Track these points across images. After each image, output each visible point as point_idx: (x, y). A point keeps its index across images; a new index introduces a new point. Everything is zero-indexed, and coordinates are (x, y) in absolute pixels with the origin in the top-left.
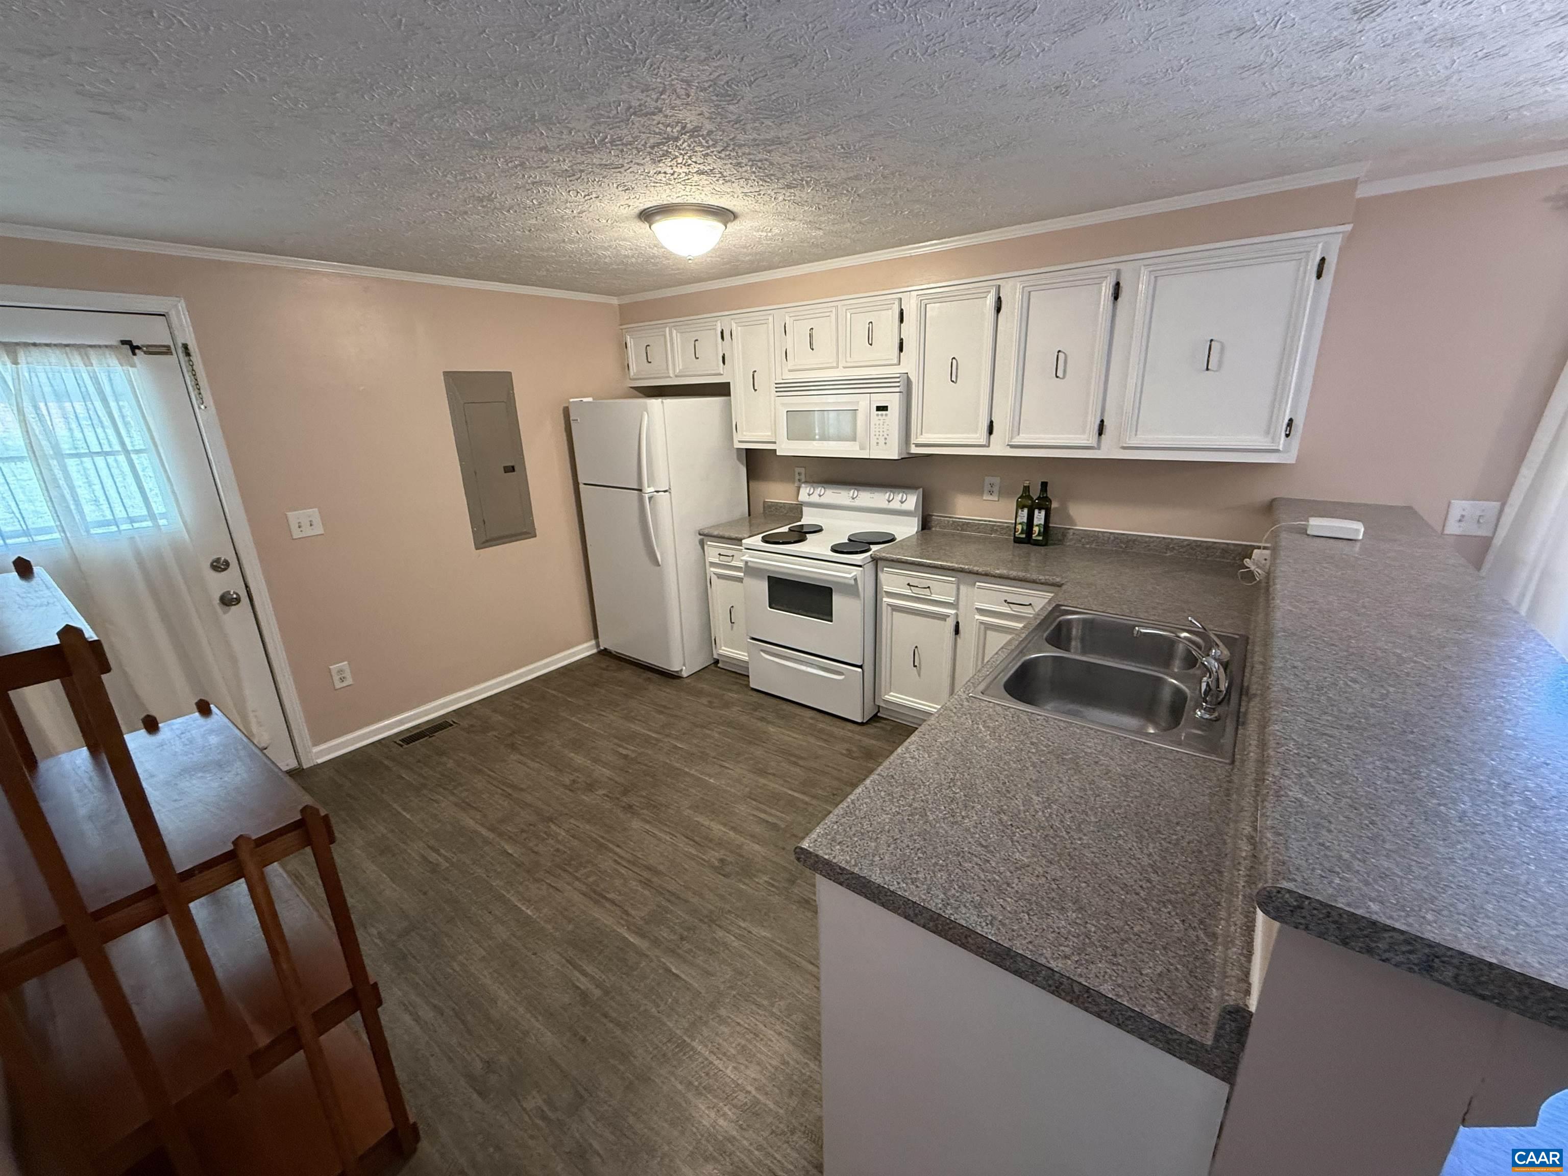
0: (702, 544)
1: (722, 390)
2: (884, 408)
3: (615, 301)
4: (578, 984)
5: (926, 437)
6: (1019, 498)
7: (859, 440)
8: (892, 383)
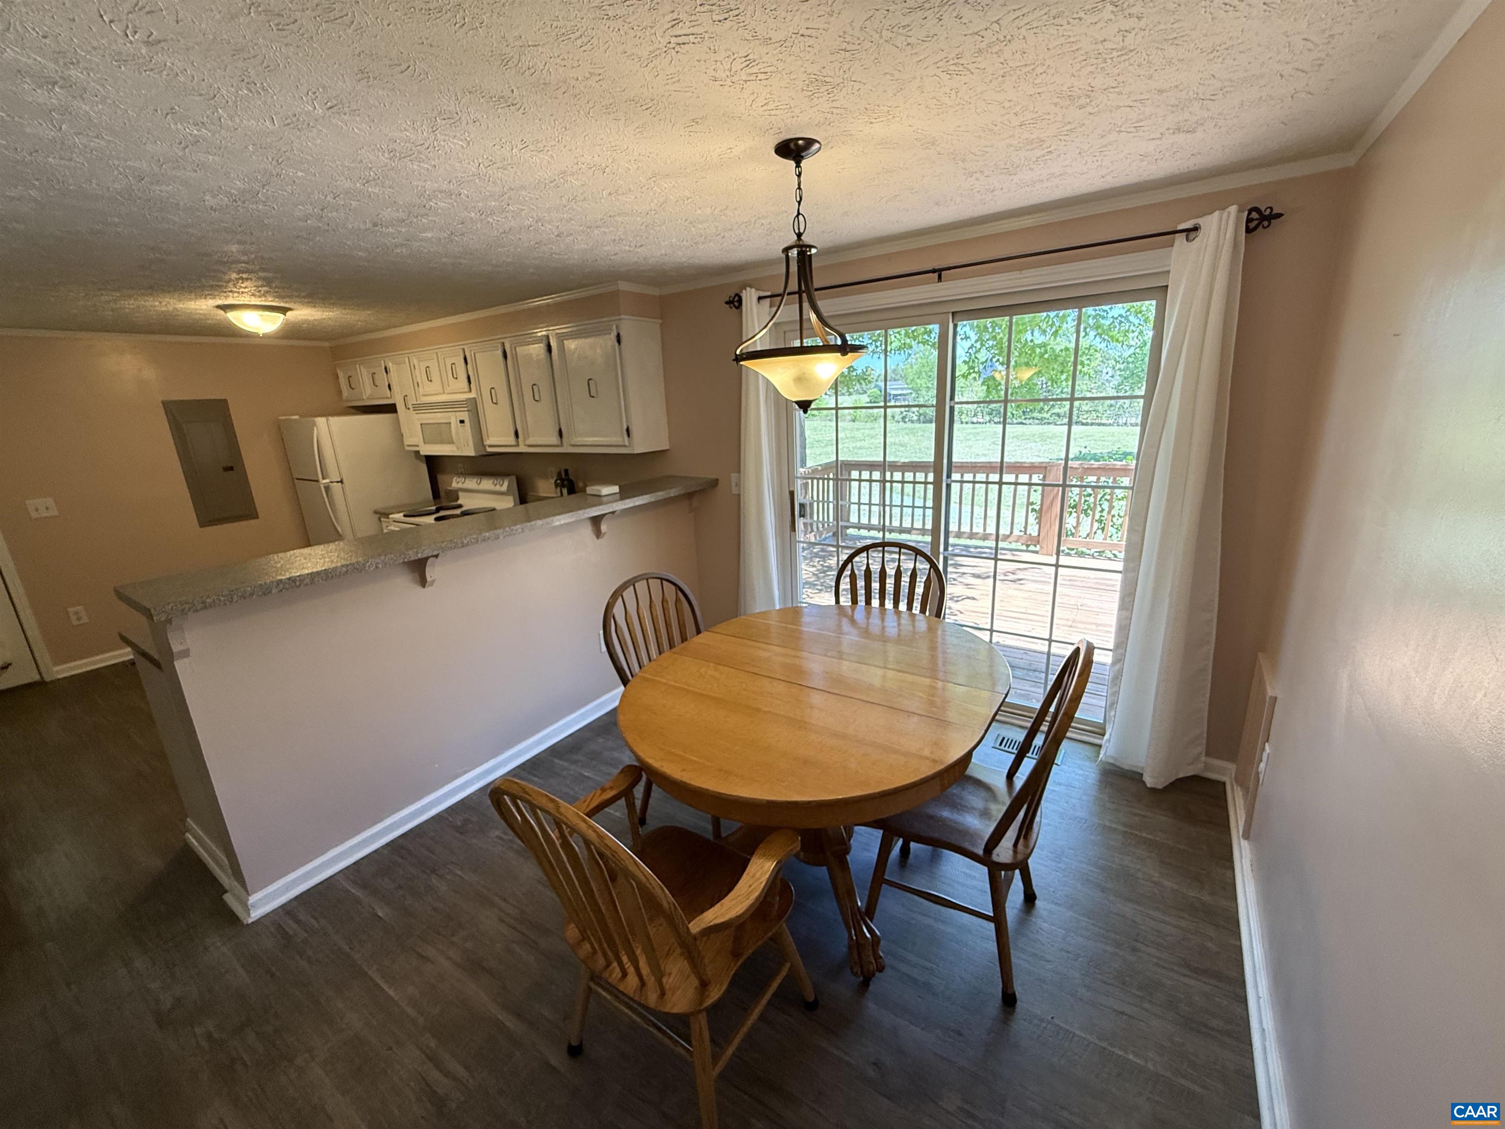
0: (379, 519)
1: (391, 409)
2: (462, 422)
3: (326, 344)
5: (491, 440)
6: (556, 480)
7: (455, 443)
8: (463, 405)
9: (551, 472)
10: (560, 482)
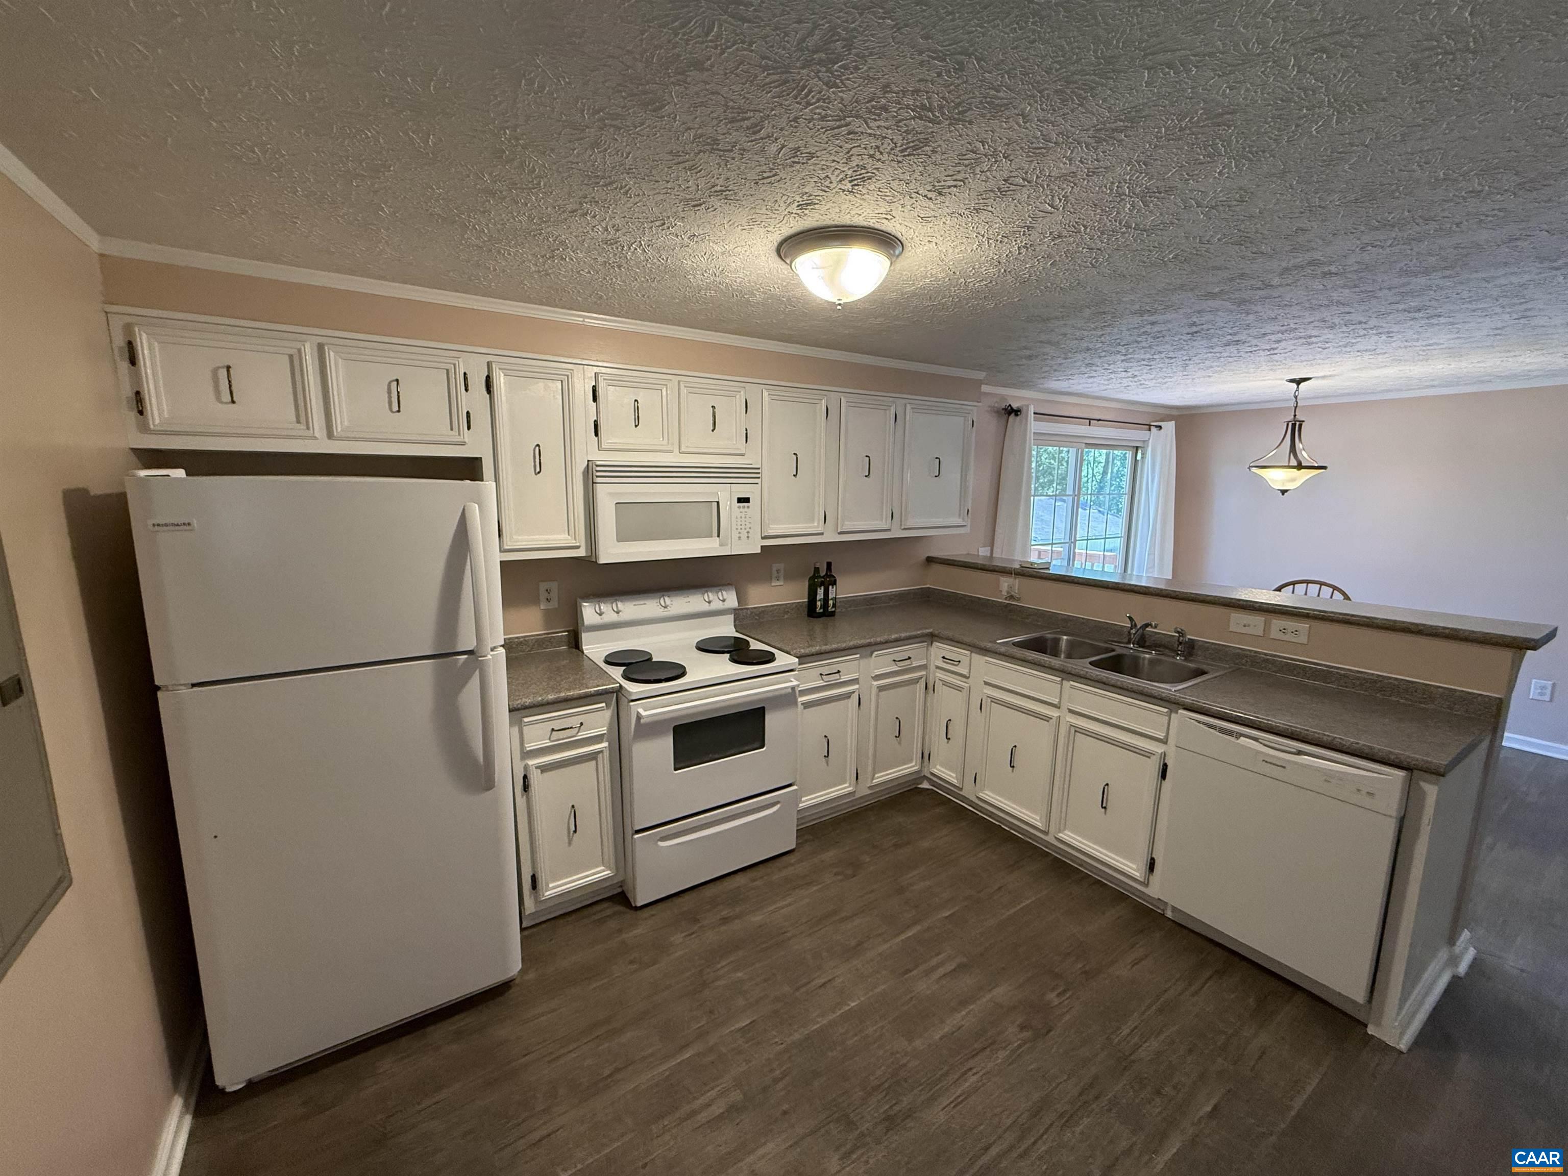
2: (744, 501)
3: (94, 244)
5: (773, 529)
6: (812, 579)
7: (718, 536)
8: (752, 474)
9: (778, 571)
10: (820, 580)
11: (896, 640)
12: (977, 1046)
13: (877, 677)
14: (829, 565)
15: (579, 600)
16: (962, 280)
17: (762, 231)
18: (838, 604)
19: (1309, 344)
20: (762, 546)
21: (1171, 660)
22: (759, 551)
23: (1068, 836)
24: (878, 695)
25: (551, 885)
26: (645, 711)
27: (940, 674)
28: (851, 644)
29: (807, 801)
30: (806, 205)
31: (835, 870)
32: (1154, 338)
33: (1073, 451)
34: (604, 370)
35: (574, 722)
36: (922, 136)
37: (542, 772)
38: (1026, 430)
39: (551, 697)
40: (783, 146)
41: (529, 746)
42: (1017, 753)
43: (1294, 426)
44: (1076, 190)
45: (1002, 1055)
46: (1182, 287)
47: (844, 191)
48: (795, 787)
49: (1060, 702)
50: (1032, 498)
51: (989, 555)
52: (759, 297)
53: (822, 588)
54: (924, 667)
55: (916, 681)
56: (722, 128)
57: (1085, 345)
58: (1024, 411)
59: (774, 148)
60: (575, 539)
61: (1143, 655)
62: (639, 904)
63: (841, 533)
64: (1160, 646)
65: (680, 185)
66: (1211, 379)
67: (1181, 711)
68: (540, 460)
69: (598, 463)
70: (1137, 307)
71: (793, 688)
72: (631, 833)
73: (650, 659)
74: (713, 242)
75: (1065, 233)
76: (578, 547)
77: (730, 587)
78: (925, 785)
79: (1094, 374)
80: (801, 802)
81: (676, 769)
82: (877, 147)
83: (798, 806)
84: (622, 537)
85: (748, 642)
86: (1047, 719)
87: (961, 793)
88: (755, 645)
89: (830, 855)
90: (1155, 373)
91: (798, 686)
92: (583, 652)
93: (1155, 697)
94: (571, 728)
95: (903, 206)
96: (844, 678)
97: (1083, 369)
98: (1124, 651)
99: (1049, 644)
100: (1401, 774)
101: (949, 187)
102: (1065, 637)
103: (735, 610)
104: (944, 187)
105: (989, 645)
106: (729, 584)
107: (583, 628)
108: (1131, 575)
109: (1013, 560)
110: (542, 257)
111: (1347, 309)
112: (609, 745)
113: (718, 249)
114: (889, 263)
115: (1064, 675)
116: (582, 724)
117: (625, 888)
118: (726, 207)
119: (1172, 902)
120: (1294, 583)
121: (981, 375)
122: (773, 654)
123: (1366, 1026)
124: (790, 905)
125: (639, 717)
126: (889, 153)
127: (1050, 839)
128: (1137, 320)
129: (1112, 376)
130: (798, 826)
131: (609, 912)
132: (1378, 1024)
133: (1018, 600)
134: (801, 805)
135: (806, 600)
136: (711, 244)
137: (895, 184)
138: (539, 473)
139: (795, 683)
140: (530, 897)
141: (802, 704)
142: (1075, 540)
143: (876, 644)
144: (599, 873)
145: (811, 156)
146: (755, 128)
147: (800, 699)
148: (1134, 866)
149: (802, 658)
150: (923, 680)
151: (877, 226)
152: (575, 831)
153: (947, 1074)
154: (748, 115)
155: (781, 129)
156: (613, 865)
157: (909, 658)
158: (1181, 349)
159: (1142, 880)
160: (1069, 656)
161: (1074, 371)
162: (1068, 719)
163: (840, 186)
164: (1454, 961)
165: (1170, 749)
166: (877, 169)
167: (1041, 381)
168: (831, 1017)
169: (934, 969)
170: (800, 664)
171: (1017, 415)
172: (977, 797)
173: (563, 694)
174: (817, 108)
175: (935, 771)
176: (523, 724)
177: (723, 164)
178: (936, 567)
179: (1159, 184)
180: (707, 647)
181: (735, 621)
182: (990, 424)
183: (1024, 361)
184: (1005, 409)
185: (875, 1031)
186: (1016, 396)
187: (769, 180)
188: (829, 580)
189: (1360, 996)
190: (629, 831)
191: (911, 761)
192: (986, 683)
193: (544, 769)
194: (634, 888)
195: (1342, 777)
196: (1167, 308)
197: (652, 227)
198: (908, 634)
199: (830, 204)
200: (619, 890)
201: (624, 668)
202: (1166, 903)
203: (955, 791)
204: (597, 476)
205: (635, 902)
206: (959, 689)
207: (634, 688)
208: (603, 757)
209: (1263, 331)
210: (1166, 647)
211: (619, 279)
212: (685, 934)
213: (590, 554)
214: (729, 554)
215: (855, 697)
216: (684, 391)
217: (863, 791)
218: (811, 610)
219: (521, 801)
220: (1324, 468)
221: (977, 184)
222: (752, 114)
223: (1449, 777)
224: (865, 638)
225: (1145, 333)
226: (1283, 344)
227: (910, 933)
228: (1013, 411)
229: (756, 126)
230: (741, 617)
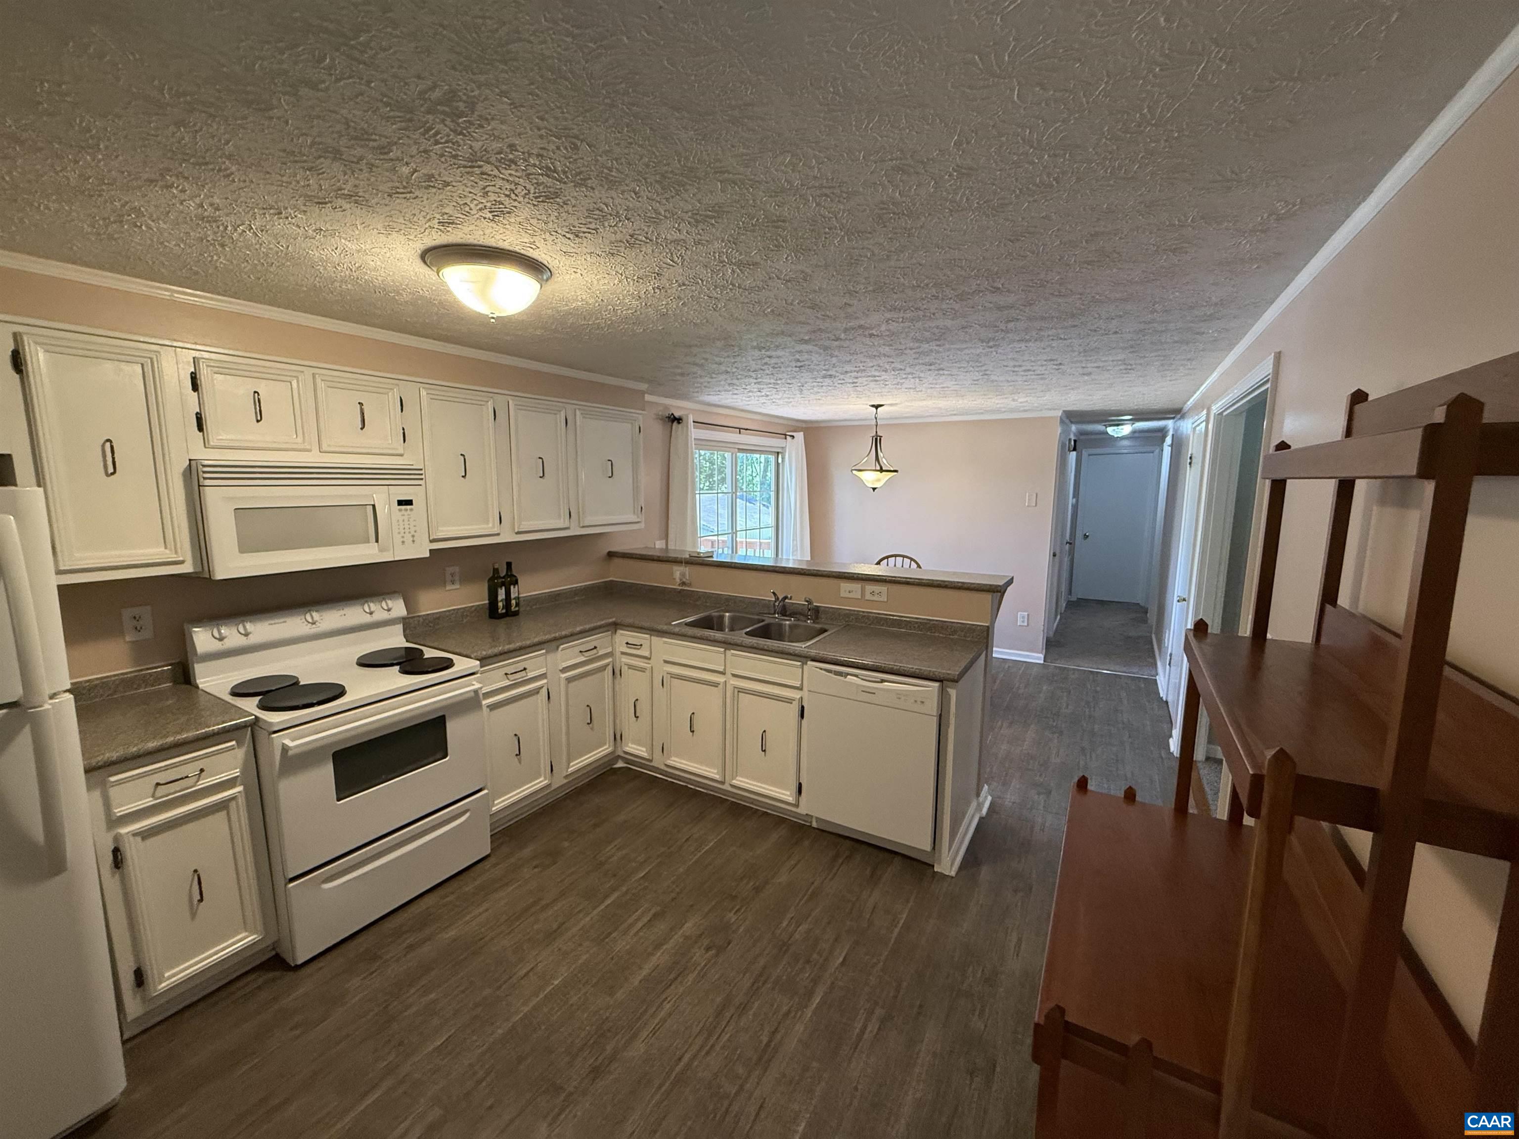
2: (405, 503)
4: (876, 1030)
5: (443, 531)
6: (491, 580)
7: (377, 541)
8: (413, 475)
9: (452, 575)
10: (500, 581)
11: (581, 632)
12: (672, 976)
13: (564, 670)
14: (509, 565)
15: (186, 626)
16: (610, 307)
17: (402, 238)
18: (522, 603)
19: (876, 381)
20: (430, 550)
21: (805, 624)
22: (428, 555)
23: (742, 781)
24: (567, 687)
25: (166, 975)
26: (293, 741)
27: (625, 659)
28: (536, 640)
29: (500, 803)
30: (447, 223)
31: (534, 863)
32: (773, 367)
33: (727, 455)
34: (206, 355)
35: (191, 770)
36: (551, 190)
37: (143, 839)
38: (687, 435)
39: (152, 745)
40: (415, 171)
41: (119, 811)
42: (695, 717)
43: (876, 439)
44: (689, 253)
45: (691, 977)
46: (783, 333)
47: (485, 218)
48: (485, 792)
49: (725, 669)
50: (697, 496)
51: (664, 547)
52: (405, 297)
53: (503, 588)
54: (610, 654)
55: (603, 668)
56: (344, 141)
57: (723, 368)
58: (684, 419)
59: (405, 170)
60: (176, 552)
61: (784, 622)
62: (300, 961)
63: (518, 533)
64: (796, 614)
65: (298, 182)
66: (821, 402)
67: (809, 663)
68: (113, 459)
69: (206, 463)
70: (755, 344)
71: (476, 692)
72: (283, 883)
73: (297, 683)
74: (346, 239)
75: (687, 283)
76: (182, 562)
77: (396, 595)
78: (620, 764)
79: (736, 392)
80: (494, 805)
81: (338, 800)
82: (512, 190)
83: (489, 809)
84: (246, 546)
85: (421, 651)
86: (715, 685)
87: (651, 764)
88: (429, 653)
89: (527, 852)
90: (781, 394)
91: (481, 688)
92: (197, 687)
93: (791, 654)
94: (187, 777)
95: (545, 240)
96: (531, 675)
97: (727, 387)
98: (772, 621)
99: (715, 620)
100: (937, 684)
101: (584, 233)
102: (727, 614)
103: (404, 619)
104: (579, 232)
105: (665, 628)
106: (395, 592)
107: (195, 659)
108: (782, 559)
109: (684, 551)
110: (104, 219)
111: (891, 360)
112: (244, 789)
113: (352, 246)
114: (539, 286)
115: (726, 646)
116: (202, 770)
117: (278, 950)
118: (358, 211)
119: (816, 814)
120: (887, 557)
121: (644, 386)
122: (452, 660)
123: (933, 866)
124: (487, 910)
125: (285, 749)
126: (524, 198)
127: (727, 787)
128: (757, 353)
129: (750, 394)
130: (491, 831)
131: (260, 981)
132: (939, 864)
133: (690, 585)
134: (494, 809)
135: (487, 602)
136: (343, 241)
137: (534, 222)
138: (112, 474)
139: (477, 686)
140: (134, 999)
141: (488, 707)
142: (737, 531)
143: (562, 638)
144: (242, 940)
145: (447, 184)
146: (383, 150)
147: (484, 702)
148: (788, 793)
149: (484, 661)
150: (610, 668)
151: (522, 252)
152: (201, 900)
153: (646, 1011)
154: (374, 137)
155: (412, 157)
156: (260, 927)
157: (595, 648)
158: (794, 378)
159: (794, 802)
160: (732, 629)
161: (721, 389)
162: (732, 682)
163: (480, 214)
164: (980, 806)
165: (805, 694)
166: (515, 207)
167: (696, 394)
168: (535, 1001)
169: (631, 925)
170: (481, 667)
171: (679, 423)
172: (666, 765)
173: (170, 739)
174: (447, 147)
175: (627, 749)
176: (108, 786)
177: (349, 172)
178: (617, 561)
179: (747, 259)
180: (368, 662)
181: (404, 631)
182: (657, 430)
183: (678, 378)
184: (669, 417)
185: (580, 998)
186: (678, 406)
187: (404, 195)
188: (511, 580)
189: (928, 847)
190: (280, 881)
191: (605, 744)
192: (666, 662)
193: (145, 835)
194: (293, 947)
195: (907, 694)
196: (777, 347)
197: (264, 214)
198: (592, 625)
199: (472, 227)
200: (273, 953)
201: (260, 697)
202: (812, 816)
203: (645, 763)
204: (205, 478)
205: (294, 960)
206: (643, 670)
207: (275, 718)
208: (238, 806)
209: (845, 369)
210: (801, 614)
211: (222, 258)
212: (362, 976)
213: (200, 570)
214: (392, 559)
215: (544, 692)
216: (321, 385)
217: (559, 781)
218: (492, 611)
219: (112, 883)
220: (896, 471)
221: (607, 233)
222: (377, 138)
223: (960, 682)
224: (549, 633)
225: (766, 364)
226: (860, 380)
227: (608, 901)
228: (676, 420)
229: (383, 148)
230: (410, 626)
